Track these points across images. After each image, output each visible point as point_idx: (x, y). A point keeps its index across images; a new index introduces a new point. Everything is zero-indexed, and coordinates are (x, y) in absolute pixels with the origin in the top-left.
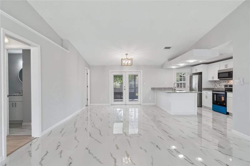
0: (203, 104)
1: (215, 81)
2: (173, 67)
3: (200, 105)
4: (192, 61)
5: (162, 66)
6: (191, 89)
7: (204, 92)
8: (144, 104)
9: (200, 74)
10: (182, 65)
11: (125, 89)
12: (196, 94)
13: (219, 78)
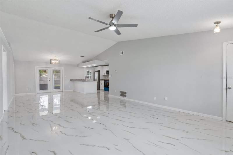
0: (100, 88)
1: (106, 76)
2: (85, 67)
3: (99, 88)
4: (95, 65)
5: (78, 65)
6: (94, 80)
7: (101, 81)
8: (65, 91)
9: (99, 71)
10: (90, 66)
11: (49, 81)
12: (97, 82)
13: (107, 74)
